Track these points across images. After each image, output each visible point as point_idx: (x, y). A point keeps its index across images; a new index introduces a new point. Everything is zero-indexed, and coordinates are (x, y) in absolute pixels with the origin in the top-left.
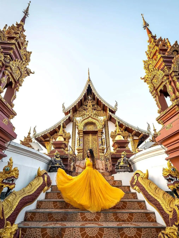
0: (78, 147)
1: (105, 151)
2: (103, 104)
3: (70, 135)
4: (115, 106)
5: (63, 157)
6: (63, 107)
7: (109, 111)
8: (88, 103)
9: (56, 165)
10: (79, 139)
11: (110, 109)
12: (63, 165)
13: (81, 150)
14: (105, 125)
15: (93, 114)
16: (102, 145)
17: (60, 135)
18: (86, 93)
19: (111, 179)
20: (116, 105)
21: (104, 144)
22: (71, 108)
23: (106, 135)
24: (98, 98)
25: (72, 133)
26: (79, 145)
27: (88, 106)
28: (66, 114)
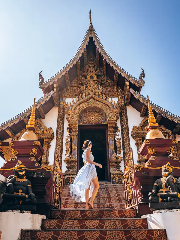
0: (68, 155)
1: (122, 164)
2: (117, 73)
3: (53, 133)
4: (140, 77)
5: (34, 175)
6: (41, 77)
7: (128, 87)
8: (88, 71)
9: (16, 194)
10: (71, 141)
11: (130, 83)
12: (31, 193)
13: (73, 161)
14: (121, 114)
15: (98, 92)
16: (116, 152)
17: (30, 129)
18: (84, 52)
19: (140, 227)
20: (143, 75)
21: (120, 151)
22: (56, 80)
23: (122, 134)
24: (108, 62)
25: (57, 128)
26: (71, 153)
27: (88, 77)
28: (46, 91)
